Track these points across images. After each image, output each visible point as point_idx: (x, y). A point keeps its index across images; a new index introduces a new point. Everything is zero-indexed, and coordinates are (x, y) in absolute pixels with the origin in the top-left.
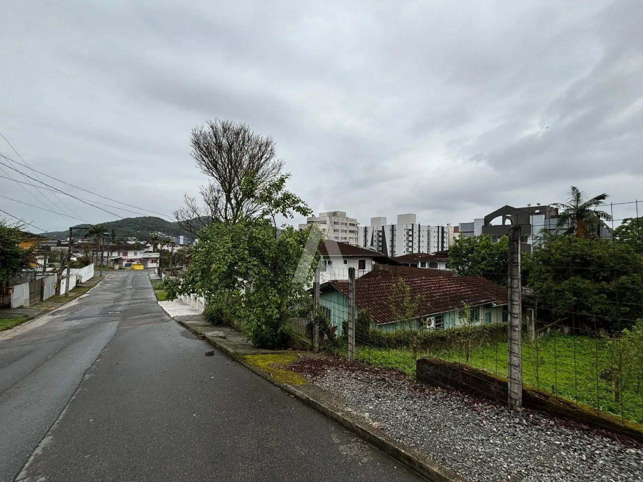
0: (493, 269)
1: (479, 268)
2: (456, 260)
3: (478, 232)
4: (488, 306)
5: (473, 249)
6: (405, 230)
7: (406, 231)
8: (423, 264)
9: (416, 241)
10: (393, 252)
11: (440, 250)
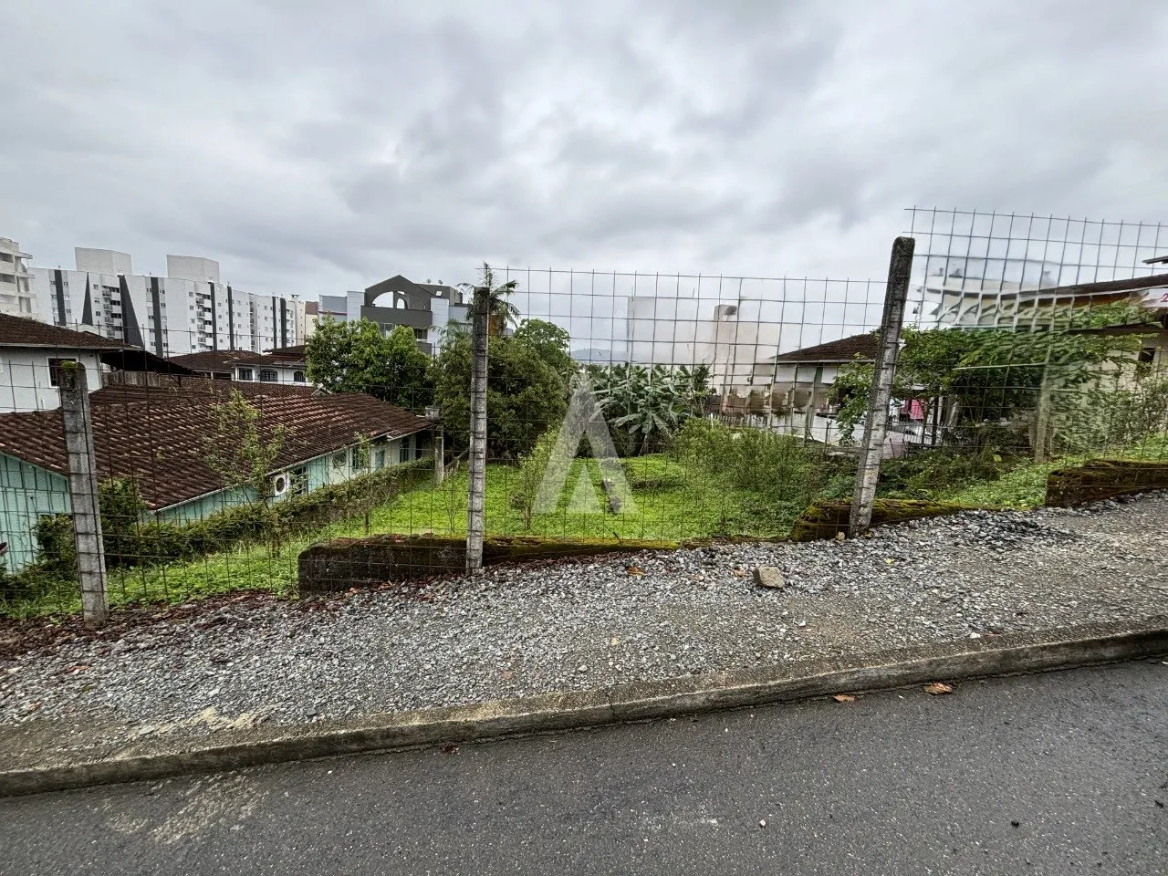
0: (384, 379)
1: (361, 379)
2: (319, 363)
3: (354, 314)
4: (381, 441)
5: (349, 344)
6: (191, 294)
7: (195, 296)
8: (245, 374)
9: (222, 323)
10: (159, 344)
11: (279, 346)
